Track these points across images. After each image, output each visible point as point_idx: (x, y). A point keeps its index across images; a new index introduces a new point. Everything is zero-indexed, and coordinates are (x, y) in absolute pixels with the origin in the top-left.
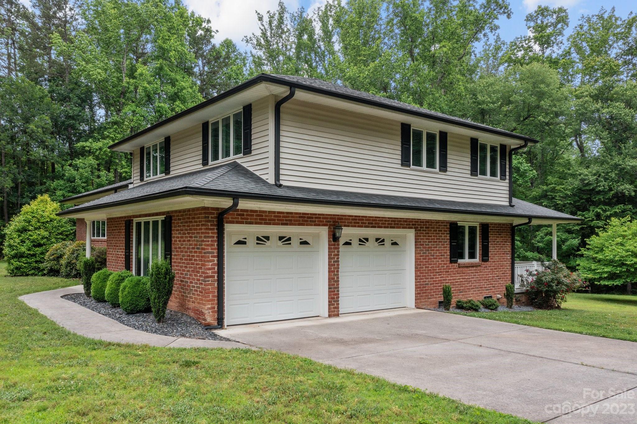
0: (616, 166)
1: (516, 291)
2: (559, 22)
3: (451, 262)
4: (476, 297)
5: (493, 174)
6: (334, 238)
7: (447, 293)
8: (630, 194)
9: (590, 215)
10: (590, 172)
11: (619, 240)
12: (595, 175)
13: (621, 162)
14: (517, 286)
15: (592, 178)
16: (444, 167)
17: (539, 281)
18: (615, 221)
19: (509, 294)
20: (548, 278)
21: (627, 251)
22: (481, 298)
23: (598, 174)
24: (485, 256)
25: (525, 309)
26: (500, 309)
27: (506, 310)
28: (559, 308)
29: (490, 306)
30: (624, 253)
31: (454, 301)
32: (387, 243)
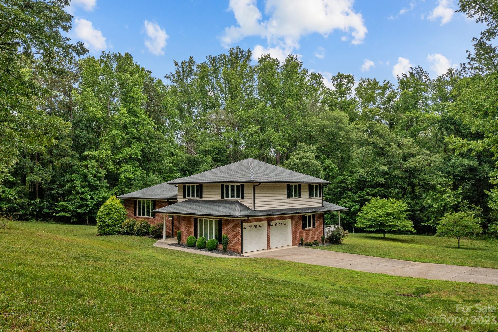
0: (376, 169)
1: (325, 238)
2: (349, 83)
3: (303, 229)
4: (311, 241)
5: (316, 196)
6: (269, 225)
7: (302, 240)
8: (382, 183)
9: (364, 193)
10: (364, 171)
11: (374, 209)
12: (366, 172)
13: (378, 167)
14: (325, 236)
15: (364, 175)
16: (300, 196)
17: (333, 234)
18: (373, 199)
19: (323, 239)
20: (335, 233)
21: (377, 214)
22: (313, 241)
23: (367, 172)
24: (314, 226)
25: (328, 244)
26: (320, 245)
27: (322, 245)
28: (341, 244)
29: (316, 244)
30: (376, 216)
31: (304, 242)
32: (283, 224)
